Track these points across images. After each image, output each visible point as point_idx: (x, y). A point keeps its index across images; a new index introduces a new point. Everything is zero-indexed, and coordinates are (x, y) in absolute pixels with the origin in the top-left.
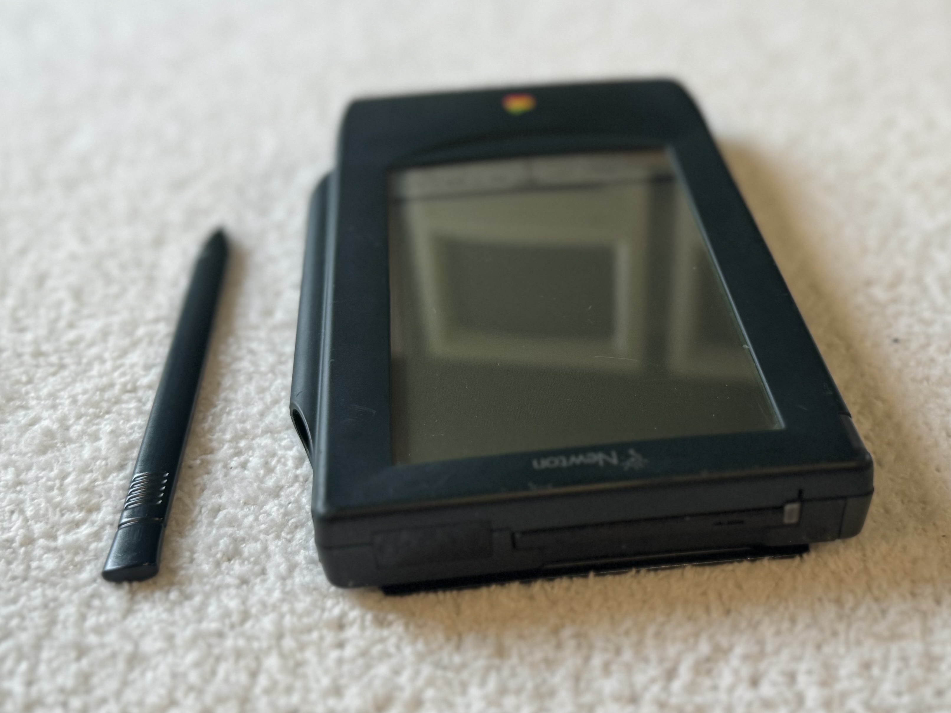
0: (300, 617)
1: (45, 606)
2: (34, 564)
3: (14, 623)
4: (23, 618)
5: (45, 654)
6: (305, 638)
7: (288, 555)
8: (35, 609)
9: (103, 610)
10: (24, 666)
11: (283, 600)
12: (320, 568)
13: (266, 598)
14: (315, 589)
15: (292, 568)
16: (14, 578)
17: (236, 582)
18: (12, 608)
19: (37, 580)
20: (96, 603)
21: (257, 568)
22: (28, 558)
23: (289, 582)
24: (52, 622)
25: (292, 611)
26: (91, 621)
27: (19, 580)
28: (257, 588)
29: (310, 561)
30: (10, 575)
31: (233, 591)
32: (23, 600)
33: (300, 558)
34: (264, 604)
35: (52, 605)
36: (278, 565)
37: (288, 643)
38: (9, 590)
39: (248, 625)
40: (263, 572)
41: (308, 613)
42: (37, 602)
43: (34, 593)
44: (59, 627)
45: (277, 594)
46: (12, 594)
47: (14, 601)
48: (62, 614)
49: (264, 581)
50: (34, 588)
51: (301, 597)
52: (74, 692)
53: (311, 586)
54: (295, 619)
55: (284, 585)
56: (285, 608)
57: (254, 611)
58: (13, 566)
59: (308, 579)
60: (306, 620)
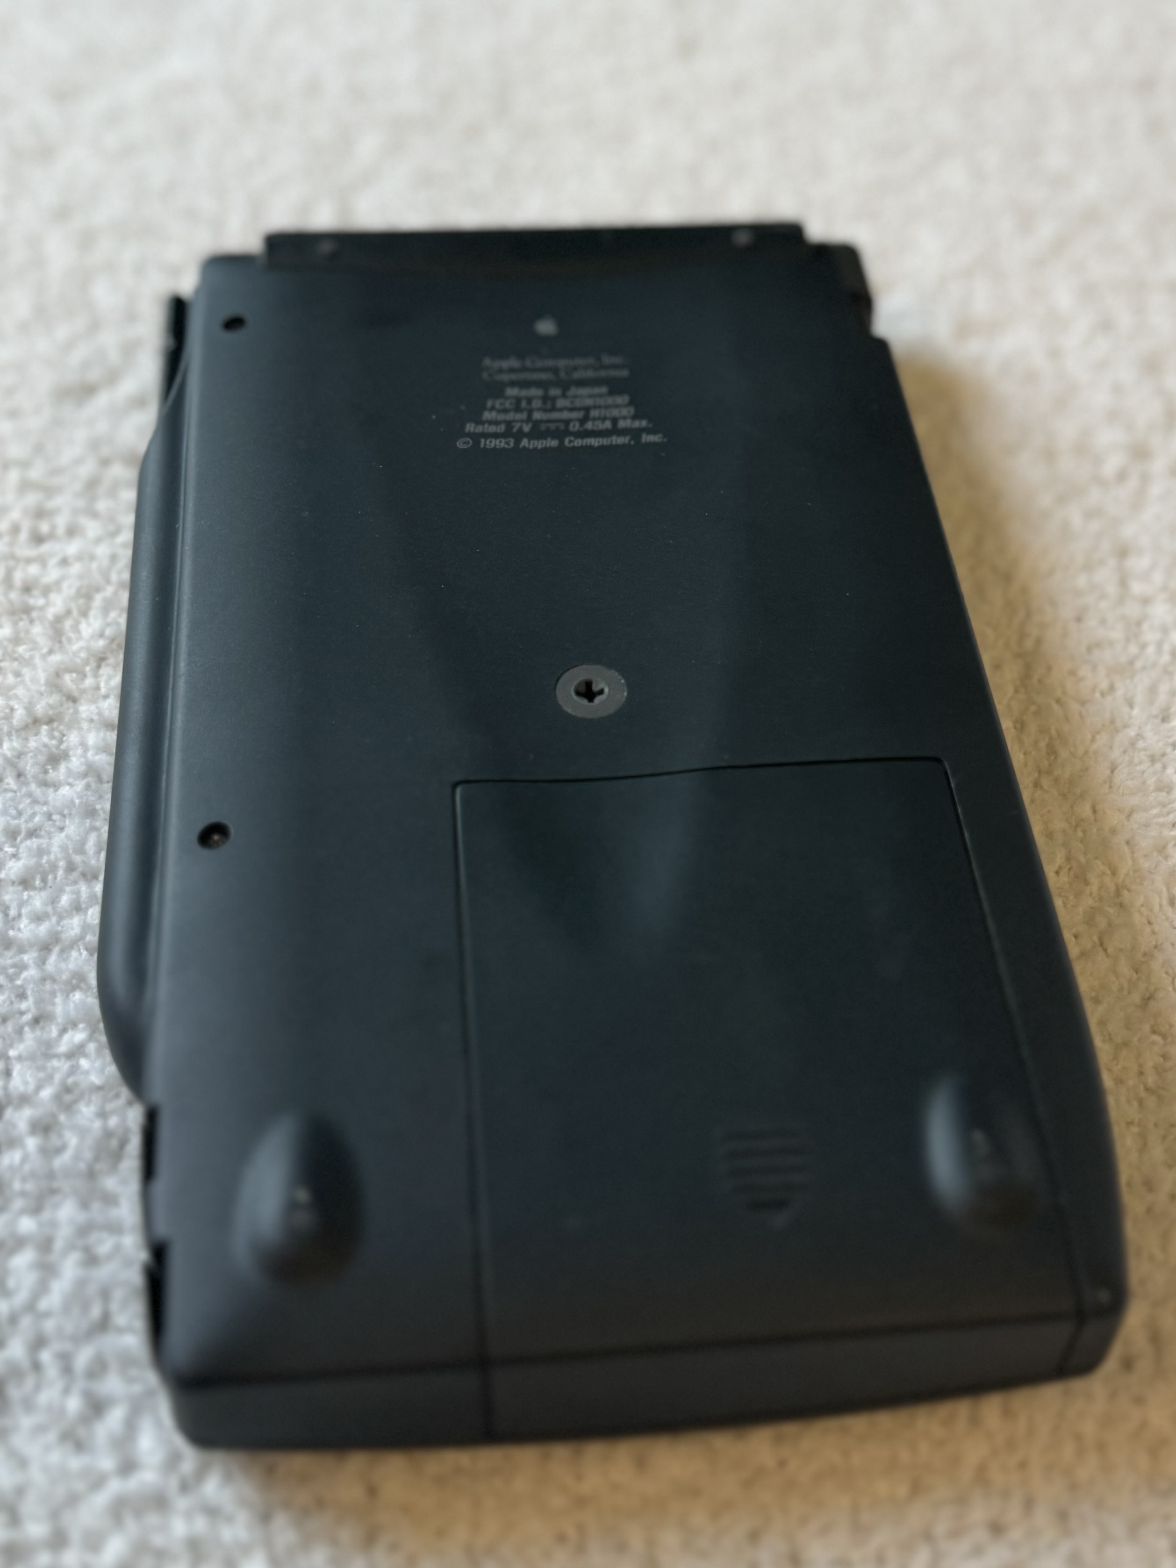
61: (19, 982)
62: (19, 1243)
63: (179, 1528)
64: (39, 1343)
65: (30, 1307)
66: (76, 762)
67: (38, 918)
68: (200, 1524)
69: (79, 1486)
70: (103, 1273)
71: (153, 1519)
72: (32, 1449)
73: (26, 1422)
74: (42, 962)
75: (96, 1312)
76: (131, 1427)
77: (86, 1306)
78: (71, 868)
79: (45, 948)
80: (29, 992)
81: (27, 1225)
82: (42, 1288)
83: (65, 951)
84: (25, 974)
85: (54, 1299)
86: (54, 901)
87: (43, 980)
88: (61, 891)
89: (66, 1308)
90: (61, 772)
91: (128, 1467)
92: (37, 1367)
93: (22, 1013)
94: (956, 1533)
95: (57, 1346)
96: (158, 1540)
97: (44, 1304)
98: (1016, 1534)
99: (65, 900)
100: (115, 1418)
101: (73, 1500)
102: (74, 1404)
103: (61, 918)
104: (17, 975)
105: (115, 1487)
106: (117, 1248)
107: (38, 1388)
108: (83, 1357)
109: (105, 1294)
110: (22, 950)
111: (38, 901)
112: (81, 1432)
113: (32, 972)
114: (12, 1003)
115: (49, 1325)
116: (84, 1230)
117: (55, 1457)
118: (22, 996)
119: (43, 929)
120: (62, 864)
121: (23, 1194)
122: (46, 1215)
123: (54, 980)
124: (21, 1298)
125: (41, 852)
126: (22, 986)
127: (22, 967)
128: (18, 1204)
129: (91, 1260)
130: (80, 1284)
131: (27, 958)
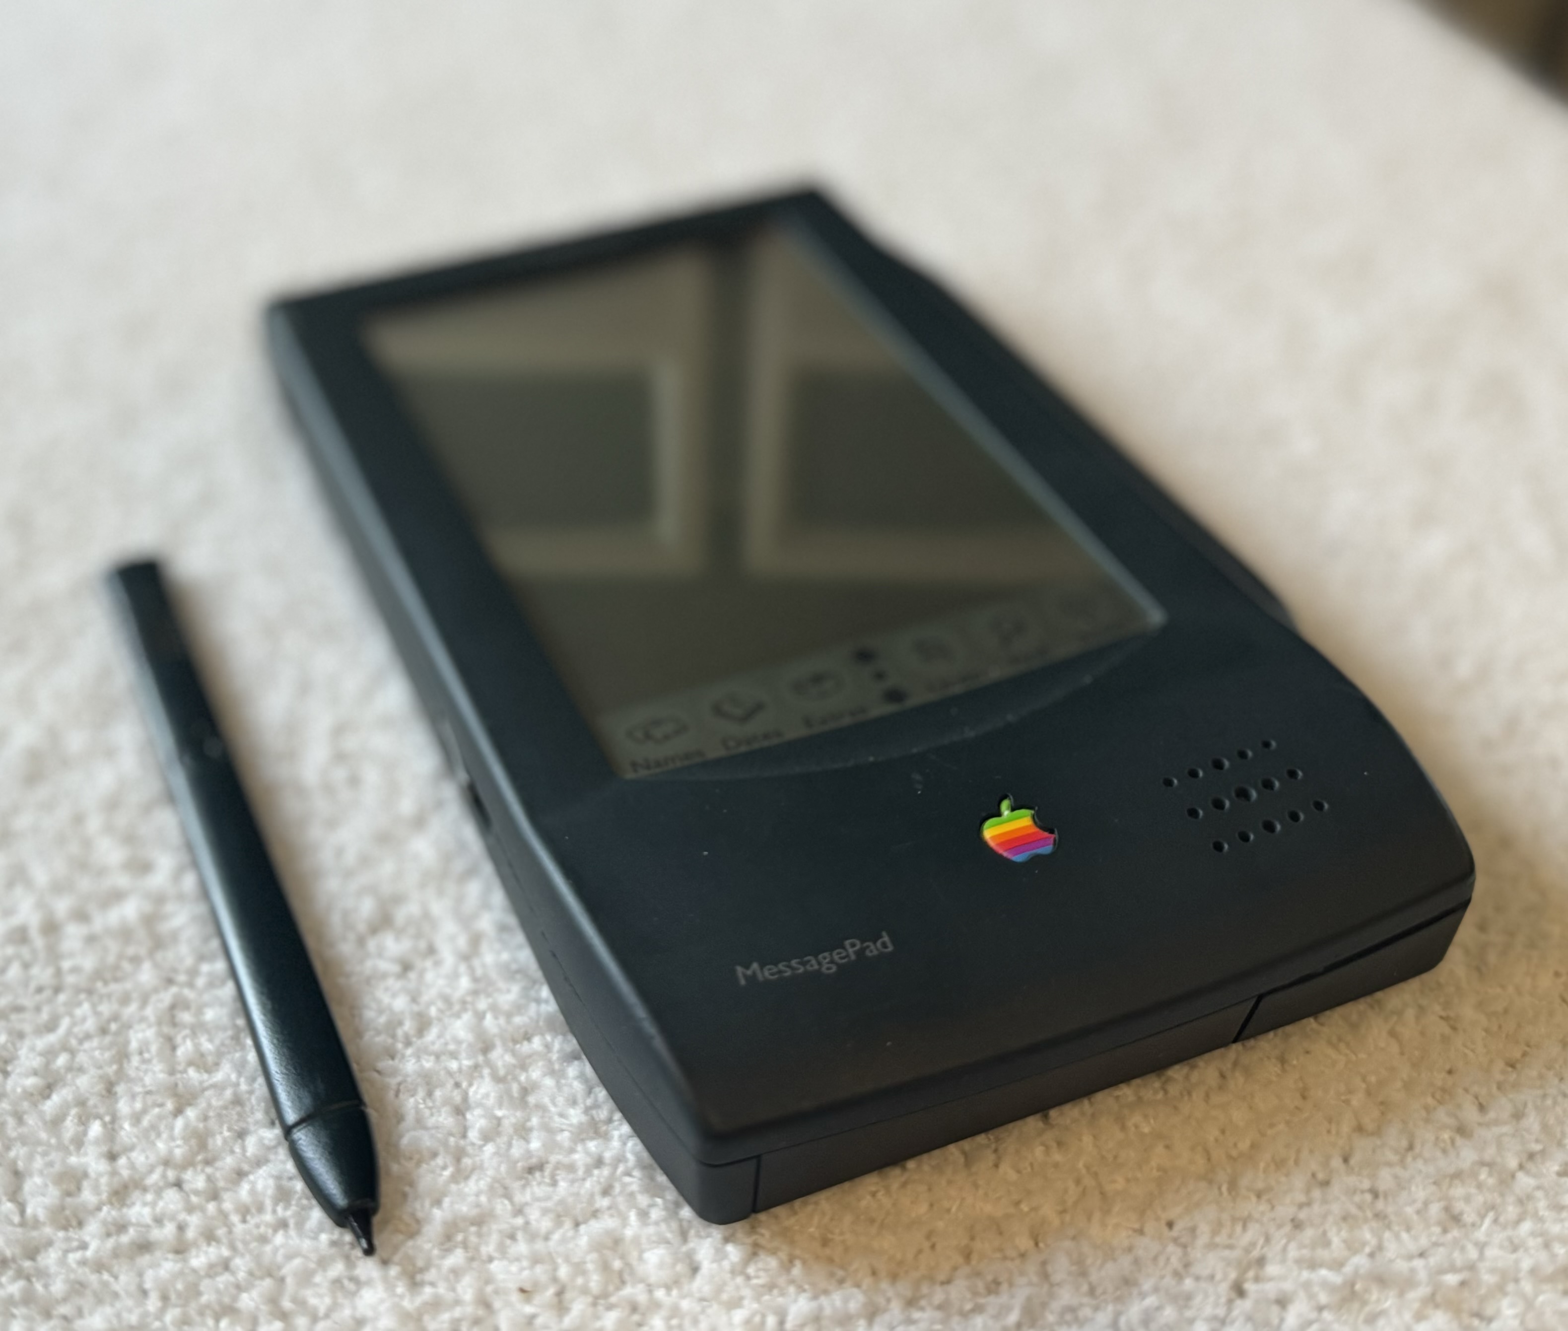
0: (509, 1015)
1: (103, 1031)
2: (66, 965)
3: (62, 1060)
4: (73, 1053)
5: (123, 1107)
6: (525, 1048)
7: (465, 921)
8: (88, 1037)
9: (198, 1028)
10: (95, 1129)
11: (475, 993)
12: (520, 938)
13: (448, 991)
14: (518, 971)
15: (476, 940)
16: (40, 990)
17: (395, 968)
18: (52, 1038)
19: (78, 990)
20: (186, 1017)
21: (423, 945)
22: (54, 955)
23: (476, 963)
24: (122, 1056)
25: (494, 1009)
26: (185, 1049)
27: (47, 993)
28: (429, 976)
29: (503, 928)
30: (33, 986)
31: (393, 983)
32: (65, 1023)
33: (486, 923)
34: (447, 1000)
35: (113, 1027)
36: (452, 939)
37: (501, 1057)
38: (38, 1009)
39: (432, 1034)
40: (431, 951)
41: (519, 1008)
42: (90, 1025)
43: (78, 1012)
44: (135, 1061)
45: (465, 983)
46: (45, 1016)
47: (51, 1027)
48: (135, 1038)
49: (438, 964)
50: (74, 1004)
51: (501, 984)
52: (188, 1163)
53: (514, 967)
54: (502, 1021)
55: (471, 970)
56: (482, 1004)
57: (433, 1011)
58: (35, 971)
59: (505, 956)
60: (518, 1020)
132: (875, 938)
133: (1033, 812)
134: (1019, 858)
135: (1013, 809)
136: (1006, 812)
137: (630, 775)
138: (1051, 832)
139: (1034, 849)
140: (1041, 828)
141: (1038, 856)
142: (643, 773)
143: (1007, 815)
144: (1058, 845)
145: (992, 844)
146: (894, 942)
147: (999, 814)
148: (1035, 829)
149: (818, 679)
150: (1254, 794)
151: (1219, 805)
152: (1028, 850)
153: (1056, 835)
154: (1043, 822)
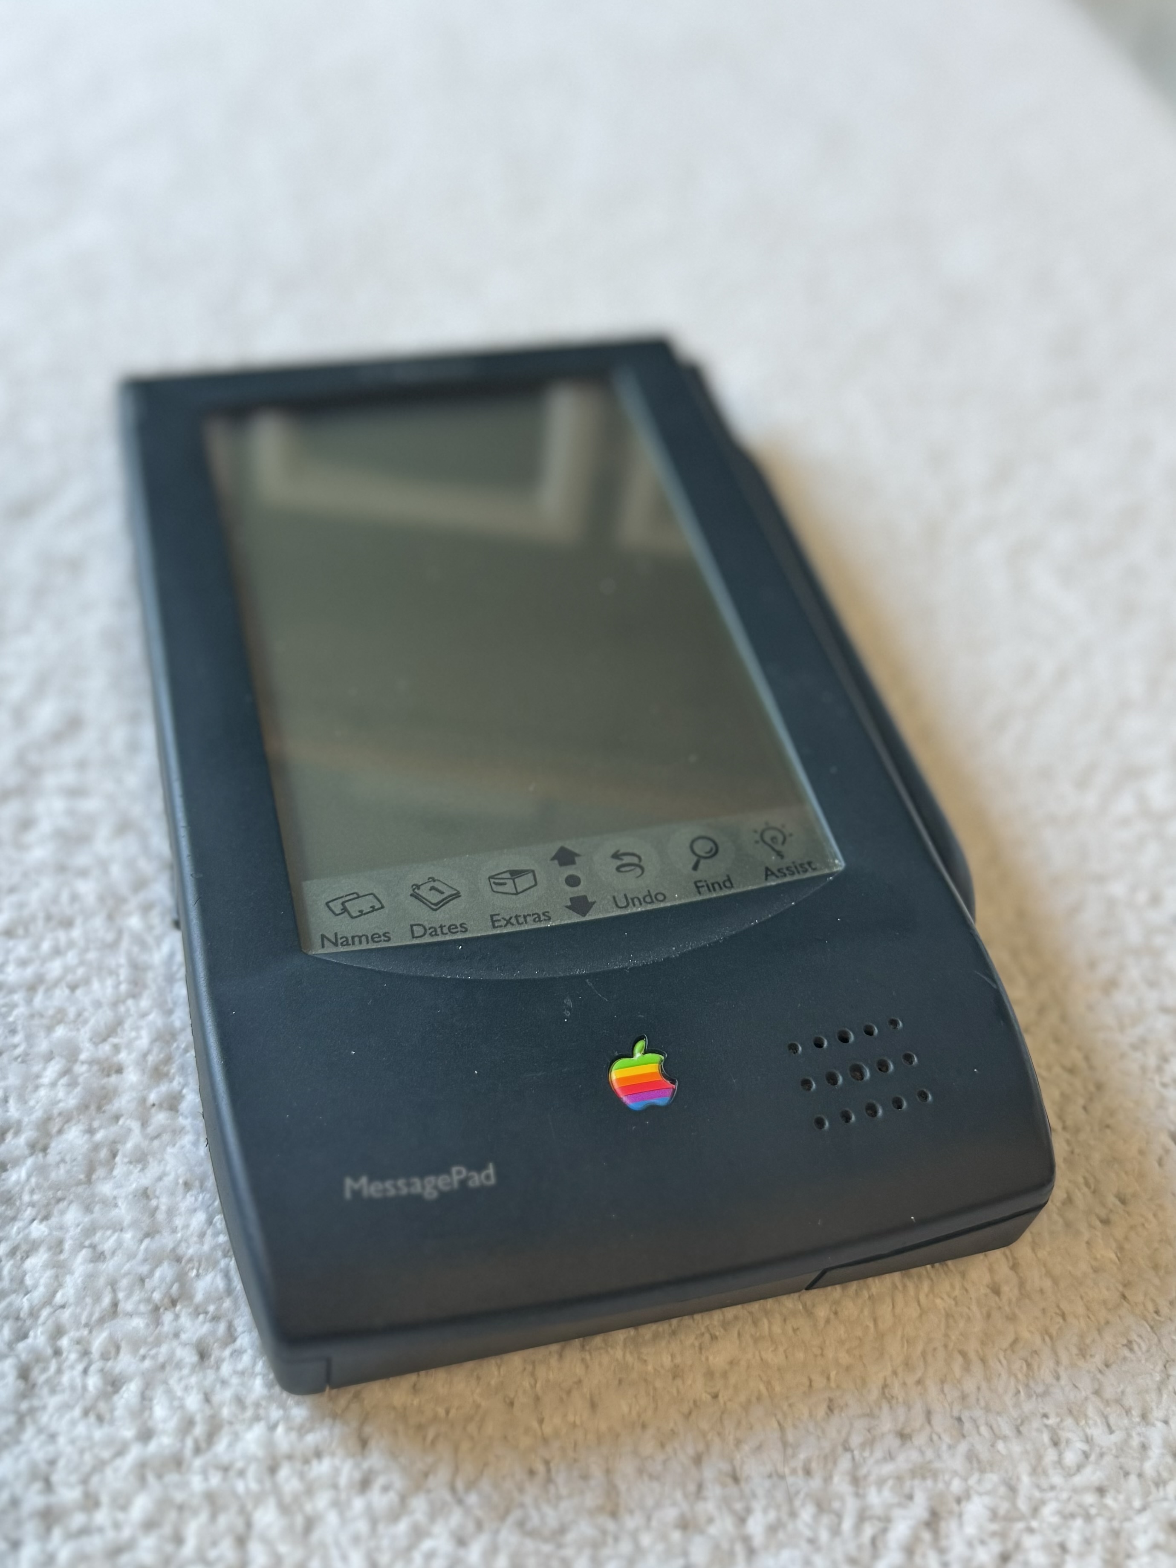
61: (11, 1019)
62: (33, 1247)
63: (197, 1483)
64: (58, 1332)
65: (48, 1300)
66: (45, 827)
67: (23, 963)
68: (215, 1480)
69: (106, 1454)
70: (109, 1267)
71: (172, 1478)
72: (61, 1425)
73: (53, 1402)
74: (29, 1001)
75: (106, 1301)
76: (145, 1398)
77: (97, 1299)
78: (49, 918)
79: (32, 988)
80: (20, 1028)
81: (38, 1230)
82: (57, 1284)
83: (48, 990)
84: (15, 1012)
85: (68, 1291)
86: (36, 947)
87: (32, 1016)
88: (41, 939)
89: (80, 1300)
90: (31, 837)
91: (146, 1435)
92: (57, 1352)
93: (15, 1046)
94: (870, 1443)
95: (73, 1334)
96: (179, 1497)
97: (59, 1298)
98: (920, 1440)
99: (46, 946)
100: (130, 1392)
101: (100, 1466)
102: (93, 1382)
103: (44, 961)
104: (9, 1013)
105: (135, 1453)
106: (119, 1244)
107: (59, 1371)
108: (98, 1342)
109: (113, 1284)
110: (12, 991)
111: (22, 949)
112: (102, 1406)
113: (21, 1010)
114: (6, 1037)
115: (66, 1315)
116: (90, 1230)
117: (81, 1429)
118: (13, 1032)
119: (29, 972)
120: (41, 915)
121: (32, 1205)
122: (54, 1220)
123: (41, 1016)
124: (38, 1294)
125: (21, 906)
126: (14, 1022)
127: (13, 1006)
128: (29, 1213)
129: (98, 1257)
130: (91, 1277)
131: (17, 997)
132: (480, 1167)
133: (663, 1058)
134: (635, 1105)
135: (646, 1052)
136: (638, 1054)
137: (318, 951)
138: (673, 1082)
139: (652, 1098)
140: (665, 1076)
141: (653, 1108)
142: (330, 949)
143: (639, 1057)
144: (676, 1098)
145: (616, 1086)
146: (498, 1174)
147: (631, 1055)
148: (660, 1078)
149: (515, 874)
150: (868, 1074)
151: (832, 1079)
152: (643, 1099)
153: (676, 1086)
154: (667, 1070)
